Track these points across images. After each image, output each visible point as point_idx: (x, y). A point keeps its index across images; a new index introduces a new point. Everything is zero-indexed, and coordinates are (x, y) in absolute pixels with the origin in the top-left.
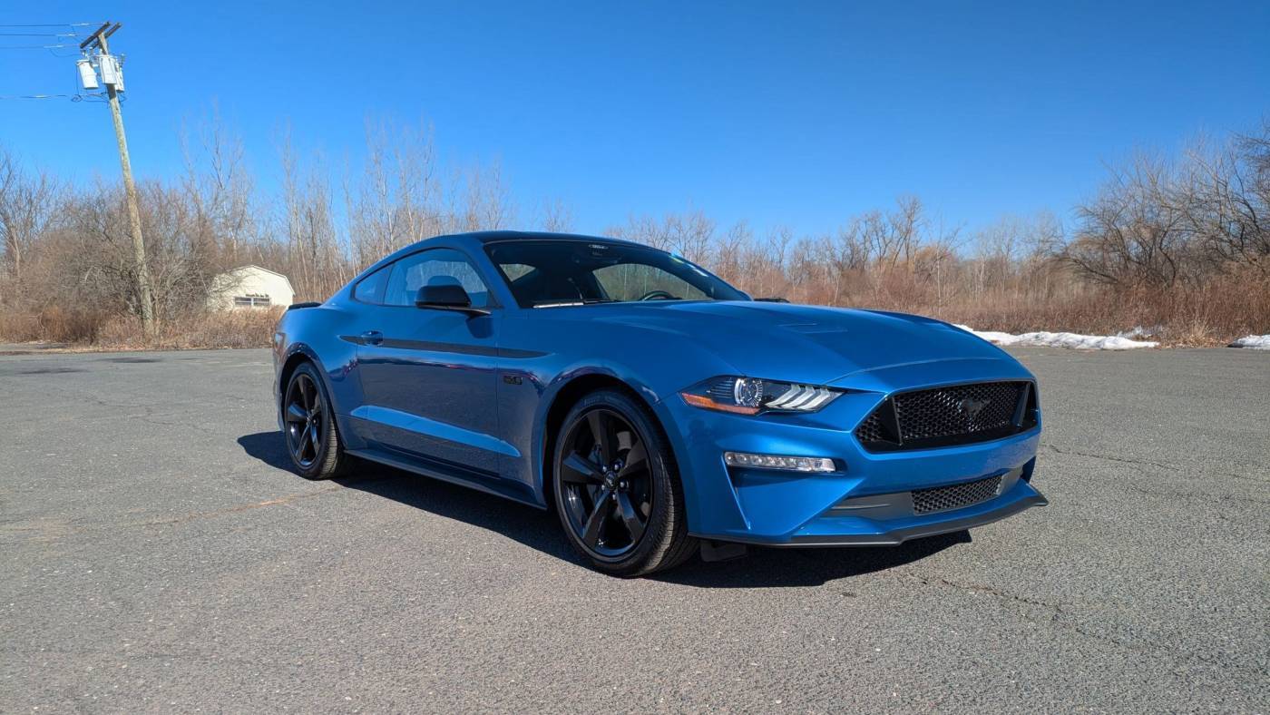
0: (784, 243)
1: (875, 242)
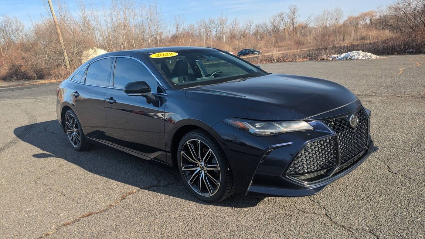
1: (282, 23)
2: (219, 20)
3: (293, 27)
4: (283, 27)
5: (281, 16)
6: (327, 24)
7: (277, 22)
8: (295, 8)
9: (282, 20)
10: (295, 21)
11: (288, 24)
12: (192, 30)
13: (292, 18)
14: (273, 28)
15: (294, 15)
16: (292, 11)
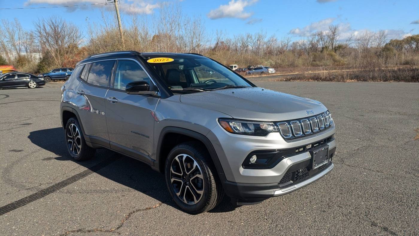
2: (256, 35)
3: (332, 46)
4: (322, 46)
5: (320, 35)
6: (368, 46)
7: (316, 41)
9: (321, 39)
10: (334, 41)
11: (327, 43)
12: (229, 44)
13: (332, 38)
14: (311, 47)
15: (334, 35)
16: (332, 31)
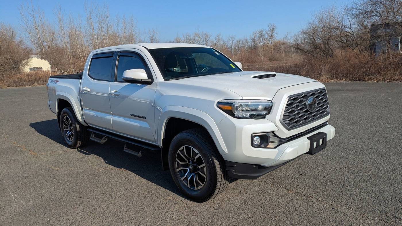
0: (232, 41)
1: (261, 40)
8: (273, 27)
